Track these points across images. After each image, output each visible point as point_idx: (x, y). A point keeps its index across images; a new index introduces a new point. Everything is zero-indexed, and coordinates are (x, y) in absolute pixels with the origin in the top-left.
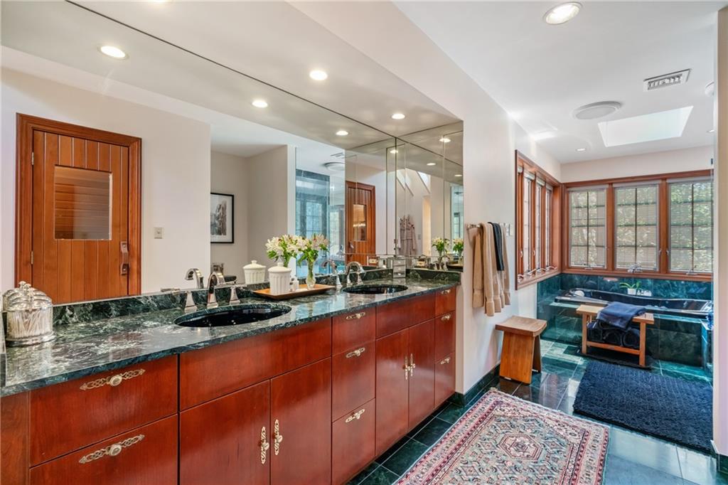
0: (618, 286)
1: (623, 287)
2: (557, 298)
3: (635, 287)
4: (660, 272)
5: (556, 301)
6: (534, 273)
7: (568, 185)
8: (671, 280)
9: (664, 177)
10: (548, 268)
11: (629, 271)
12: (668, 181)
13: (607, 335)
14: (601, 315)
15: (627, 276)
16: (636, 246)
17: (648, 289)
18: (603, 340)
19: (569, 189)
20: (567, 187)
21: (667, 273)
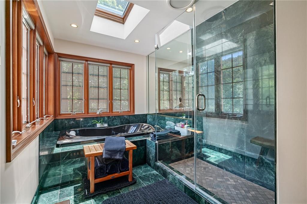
0: (91, 123)
1: (94, 123)
2: (59, 142)
3: (100, 122)
4: (109, 113)
5: (58, 146)
6: (34, 124)
7: (60, 55)
8: (114, 116)
9: (111, 63)
10: (45, 117)
11: (97, 113)
12: (113, 66)
13: (109, 168)
14: (106, 153)
15: (96, 116)
16: (98, 99)
17: (105, 123)
18: (107, 173)
19: (60, 59)
20: (59, 57)
21: (112, 112)
